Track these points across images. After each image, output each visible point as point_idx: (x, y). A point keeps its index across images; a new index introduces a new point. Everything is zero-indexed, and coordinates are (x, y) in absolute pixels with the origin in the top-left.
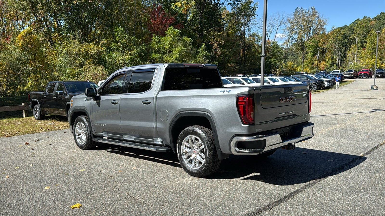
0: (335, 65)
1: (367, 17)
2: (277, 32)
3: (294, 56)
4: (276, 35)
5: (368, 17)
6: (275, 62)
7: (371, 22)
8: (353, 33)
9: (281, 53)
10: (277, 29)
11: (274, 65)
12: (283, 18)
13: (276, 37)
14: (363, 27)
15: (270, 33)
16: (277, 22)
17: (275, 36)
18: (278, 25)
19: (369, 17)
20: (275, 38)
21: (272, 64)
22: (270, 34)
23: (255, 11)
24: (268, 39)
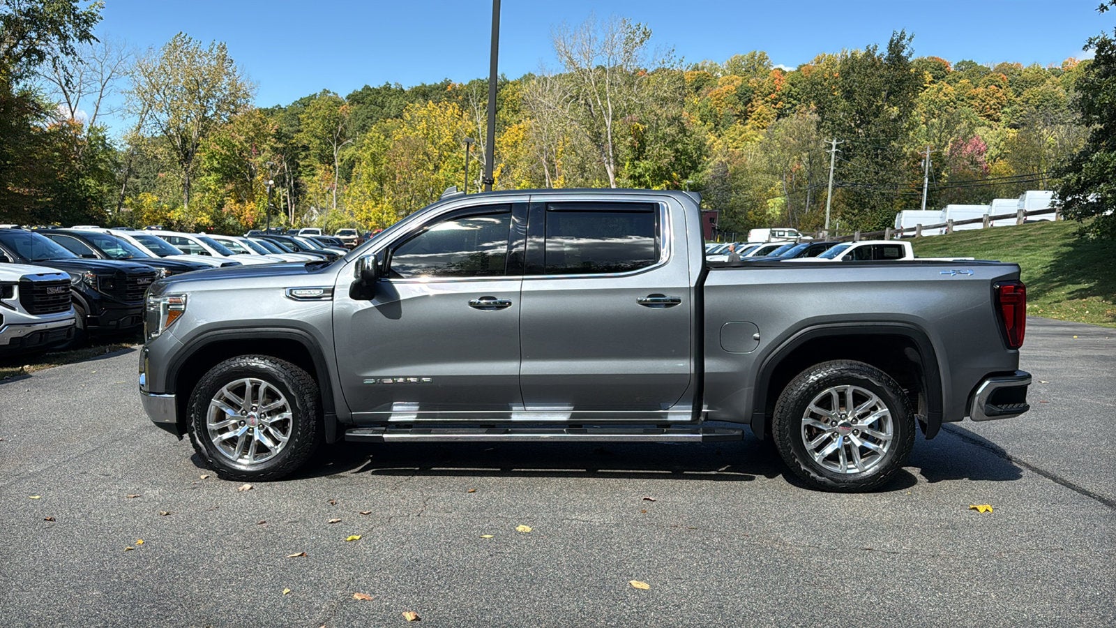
0: (282, 214)
1: (330, 93)
2: (101, 97)
3: (138, 178)
4: (98, 107)
5: (334, 93)
6: (99, 191)
7: (342, 108)
8: (299, 131)
9: (118, 165)
10: (103, 87)
11: (95, 200)
12: (120, 59)
13: (98, 113)
14: (324, 118)
15: (77, 97)
16: (102, 66)
17: (95, 108)
18: (106, 76)
19: (336, 92)
20: (96, 114)
21: (90, 196)
22: (75, 101)
23: (91, 26)
24: (71, 115)
